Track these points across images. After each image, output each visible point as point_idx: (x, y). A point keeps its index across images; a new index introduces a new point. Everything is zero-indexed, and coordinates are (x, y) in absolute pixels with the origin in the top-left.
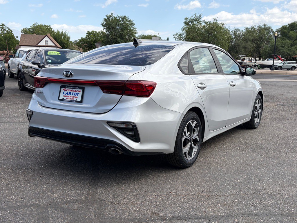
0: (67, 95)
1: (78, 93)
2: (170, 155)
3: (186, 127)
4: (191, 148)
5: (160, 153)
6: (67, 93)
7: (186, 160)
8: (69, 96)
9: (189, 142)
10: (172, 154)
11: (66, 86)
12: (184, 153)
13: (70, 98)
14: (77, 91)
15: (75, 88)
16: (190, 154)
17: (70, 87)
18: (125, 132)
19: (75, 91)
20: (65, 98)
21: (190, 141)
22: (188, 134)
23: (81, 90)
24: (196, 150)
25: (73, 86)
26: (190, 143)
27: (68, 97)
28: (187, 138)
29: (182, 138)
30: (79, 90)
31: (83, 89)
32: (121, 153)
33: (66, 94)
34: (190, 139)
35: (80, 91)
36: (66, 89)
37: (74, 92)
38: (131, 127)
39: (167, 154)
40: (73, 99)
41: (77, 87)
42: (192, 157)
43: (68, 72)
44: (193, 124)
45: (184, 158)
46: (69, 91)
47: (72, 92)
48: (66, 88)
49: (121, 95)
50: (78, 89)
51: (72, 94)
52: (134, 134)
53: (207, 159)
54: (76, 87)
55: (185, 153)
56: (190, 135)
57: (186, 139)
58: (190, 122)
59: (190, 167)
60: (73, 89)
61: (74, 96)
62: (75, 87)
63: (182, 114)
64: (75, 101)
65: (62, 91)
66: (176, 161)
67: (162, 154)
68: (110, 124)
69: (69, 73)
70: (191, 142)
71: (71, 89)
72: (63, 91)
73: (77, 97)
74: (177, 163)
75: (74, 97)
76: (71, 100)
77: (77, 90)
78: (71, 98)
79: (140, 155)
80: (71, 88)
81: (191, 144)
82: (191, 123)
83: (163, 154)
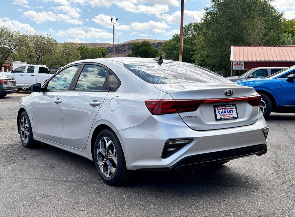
0: (222, 114)
8: (225, 115)
47: (226, 110)
71: (225, 108)
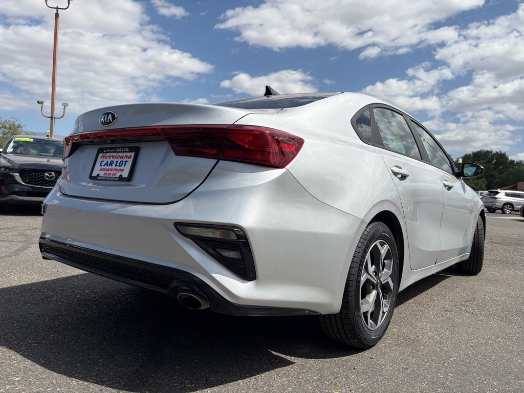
0: (106, 167)
1: (126, 162)
2: (330, 317)
3: (369, 254)
4: (377, 303)
5: (307, 312)
6: (107, 162)
7: (366, 329)
8: (108, 170)
9: (373, 289)
10: (335, 315)
11: (106, 149)
12: (363, 313)
13: (110, 172)
14: (126, 156)
15: (121, 152)
16: (375, 316)
17: (114, 150)
18: (217, 250)
19: (122, 157)
20: (102, 174)
21: (374, 287)
22: (372, 269)
23: (133, 154)
24: (386, 310)
25: (118, 148)
26: (374, 292)
27: (106, 172)
28: (370, 278)
29: (360, 277)
30: (129, 154)
31: (137, 151)
32: (205, 306)
33: (104, 166)
34: (375, 282)
35: (130, 157)
36: (108, 154)
37: (119, 160)
38: (234, 237)
39: (323, 315)
40: (115, 174)
41: (126, 147)
42: (379, 324)
43: (108, 114)
44: (383, 248)
45: (364, 325)
46: (111, 159)
47: (115, 160)
48: (106, 153)
49: (216, 161)
50: (127, 152)
51: (114, 165)
52: (240, 257)
53: (406, 329)
54: (124, 148)
55: (365, 314)
56: (377, 273)
57: (368, 281)
58: (377, 243)
59: (373, 346)
60: (119, 154)
61: (118, 167)
62: (122, 148)
63: (363, 221)
64: (117, 179)
65: (99, 160)
66: (344, 330)
67: (311, 314)
68: (182, 229)
69: (110, 115)
70: (377, 289)
71: (115, 154)
72: (102, 160)
73: (122, 170)
74: (346, 335)
75: (116, 170)
76: (111, 176)
77: (125, 154)
78: (112, 172)
79: (255, 314)
80: (115, 152)
81: (378, 295)
82: (379, 247)
83: (314, 314)
